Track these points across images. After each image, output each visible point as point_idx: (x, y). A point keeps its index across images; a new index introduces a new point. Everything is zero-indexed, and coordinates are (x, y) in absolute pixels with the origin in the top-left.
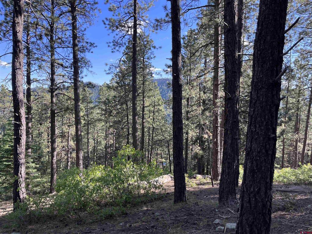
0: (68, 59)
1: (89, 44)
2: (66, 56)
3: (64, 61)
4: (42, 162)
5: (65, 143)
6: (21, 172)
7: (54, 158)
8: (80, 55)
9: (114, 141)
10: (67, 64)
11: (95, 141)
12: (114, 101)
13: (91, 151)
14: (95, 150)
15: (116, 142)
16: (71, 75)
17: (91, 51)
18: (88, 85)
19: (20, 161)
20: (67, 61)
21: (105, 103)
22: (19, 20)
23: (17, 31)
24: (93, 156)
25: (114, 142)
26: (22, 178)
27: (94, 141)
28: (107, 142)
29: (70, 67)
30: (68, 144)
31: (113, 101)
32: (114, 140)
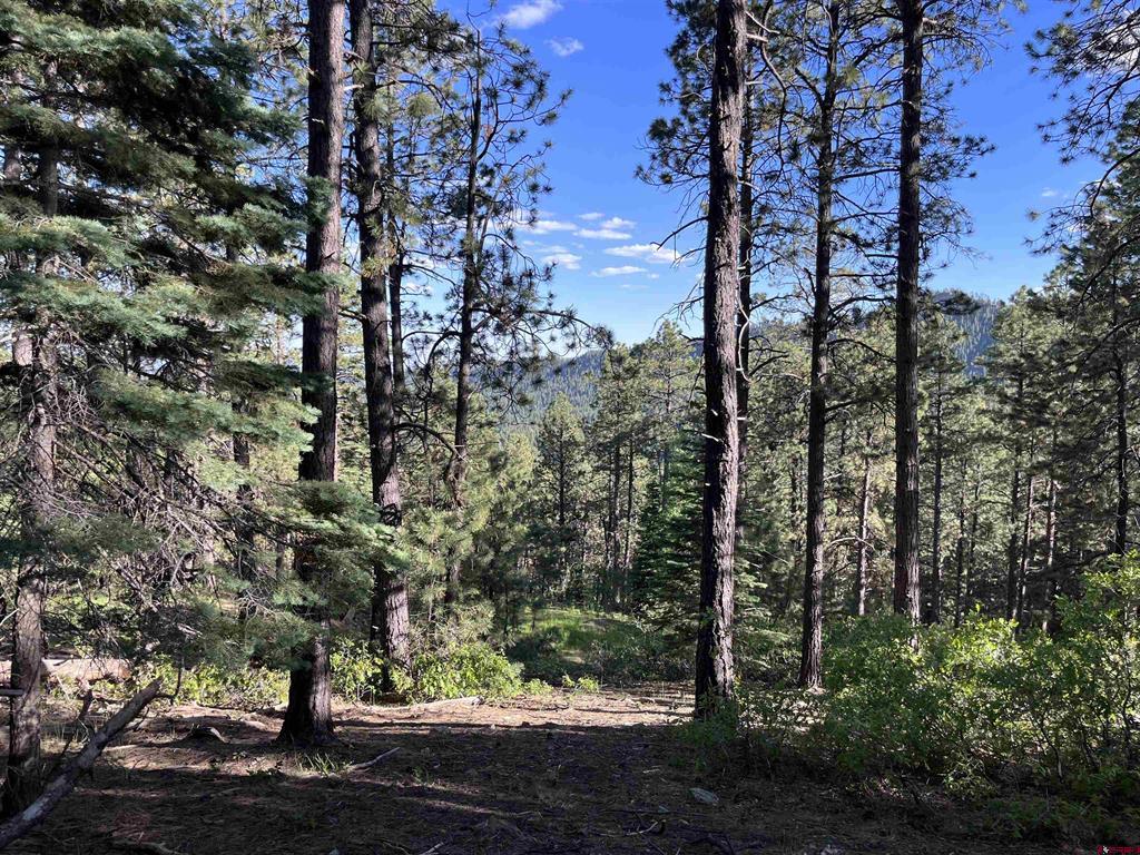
0: (875, 214)
1: (963, 146)
2: (871, 205)
3: (864, 221)
4: (775, 576)
5: (852, 519)
6: (721, 596)
7: (817, 568)
8: (926, 193)
9: (1053, 531)
10: (875, 233)
11: (965, 522)
12: (1058, 360)
13: (947, 558)
14: (962, 555)
15: (1059, 535)
16: (884, 272)
17: (969, 170)
18: (948, 303)
19: (719, 561)
20: (872, 223)
21: (1015, 371)
22: (729, 108)
23: (722, 146)
24: (955, 578)
25: (1048, 532)
26: (723, 616)
27: (962, 522)
28: (1017, 529)
29: (882, 241)
30: (862, 523)
31: (1054, 363)
32: (1049, 526)
